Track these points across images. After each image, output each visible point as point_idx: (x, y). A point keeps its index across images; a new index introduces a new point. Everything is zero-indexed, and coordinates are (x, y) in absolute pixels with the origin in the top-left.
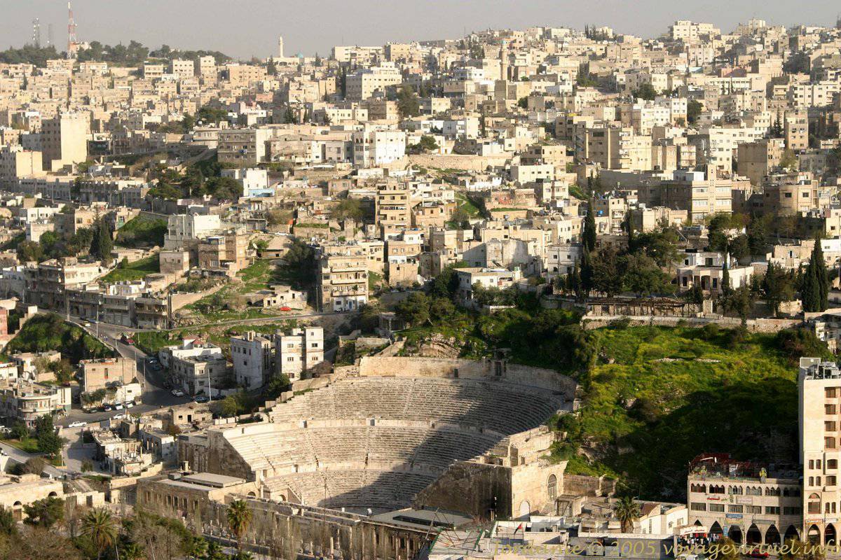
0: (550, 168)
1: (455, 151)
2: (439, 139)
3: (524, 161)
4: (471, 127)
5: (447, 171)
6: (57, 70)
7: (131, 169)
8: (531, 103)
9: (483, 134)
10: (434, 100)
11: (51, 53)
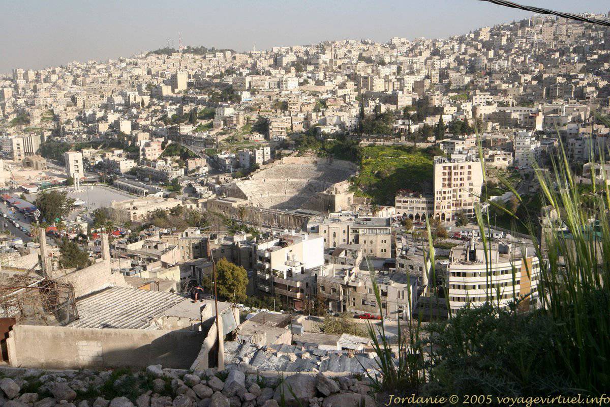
0: (348, 90)
1: (315, 84)
2: (310, 80)
3: (340, 88)
4: (321, 76)
5: (313, 92)
6: (175, 57)
7: (202, 91)
8: (342, 67)
9: (325, 78)
10: (308, 66)
11: (173, 51)
